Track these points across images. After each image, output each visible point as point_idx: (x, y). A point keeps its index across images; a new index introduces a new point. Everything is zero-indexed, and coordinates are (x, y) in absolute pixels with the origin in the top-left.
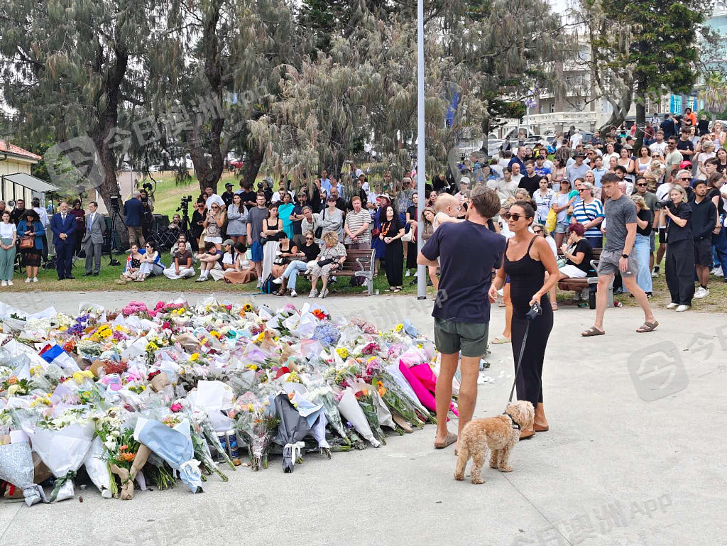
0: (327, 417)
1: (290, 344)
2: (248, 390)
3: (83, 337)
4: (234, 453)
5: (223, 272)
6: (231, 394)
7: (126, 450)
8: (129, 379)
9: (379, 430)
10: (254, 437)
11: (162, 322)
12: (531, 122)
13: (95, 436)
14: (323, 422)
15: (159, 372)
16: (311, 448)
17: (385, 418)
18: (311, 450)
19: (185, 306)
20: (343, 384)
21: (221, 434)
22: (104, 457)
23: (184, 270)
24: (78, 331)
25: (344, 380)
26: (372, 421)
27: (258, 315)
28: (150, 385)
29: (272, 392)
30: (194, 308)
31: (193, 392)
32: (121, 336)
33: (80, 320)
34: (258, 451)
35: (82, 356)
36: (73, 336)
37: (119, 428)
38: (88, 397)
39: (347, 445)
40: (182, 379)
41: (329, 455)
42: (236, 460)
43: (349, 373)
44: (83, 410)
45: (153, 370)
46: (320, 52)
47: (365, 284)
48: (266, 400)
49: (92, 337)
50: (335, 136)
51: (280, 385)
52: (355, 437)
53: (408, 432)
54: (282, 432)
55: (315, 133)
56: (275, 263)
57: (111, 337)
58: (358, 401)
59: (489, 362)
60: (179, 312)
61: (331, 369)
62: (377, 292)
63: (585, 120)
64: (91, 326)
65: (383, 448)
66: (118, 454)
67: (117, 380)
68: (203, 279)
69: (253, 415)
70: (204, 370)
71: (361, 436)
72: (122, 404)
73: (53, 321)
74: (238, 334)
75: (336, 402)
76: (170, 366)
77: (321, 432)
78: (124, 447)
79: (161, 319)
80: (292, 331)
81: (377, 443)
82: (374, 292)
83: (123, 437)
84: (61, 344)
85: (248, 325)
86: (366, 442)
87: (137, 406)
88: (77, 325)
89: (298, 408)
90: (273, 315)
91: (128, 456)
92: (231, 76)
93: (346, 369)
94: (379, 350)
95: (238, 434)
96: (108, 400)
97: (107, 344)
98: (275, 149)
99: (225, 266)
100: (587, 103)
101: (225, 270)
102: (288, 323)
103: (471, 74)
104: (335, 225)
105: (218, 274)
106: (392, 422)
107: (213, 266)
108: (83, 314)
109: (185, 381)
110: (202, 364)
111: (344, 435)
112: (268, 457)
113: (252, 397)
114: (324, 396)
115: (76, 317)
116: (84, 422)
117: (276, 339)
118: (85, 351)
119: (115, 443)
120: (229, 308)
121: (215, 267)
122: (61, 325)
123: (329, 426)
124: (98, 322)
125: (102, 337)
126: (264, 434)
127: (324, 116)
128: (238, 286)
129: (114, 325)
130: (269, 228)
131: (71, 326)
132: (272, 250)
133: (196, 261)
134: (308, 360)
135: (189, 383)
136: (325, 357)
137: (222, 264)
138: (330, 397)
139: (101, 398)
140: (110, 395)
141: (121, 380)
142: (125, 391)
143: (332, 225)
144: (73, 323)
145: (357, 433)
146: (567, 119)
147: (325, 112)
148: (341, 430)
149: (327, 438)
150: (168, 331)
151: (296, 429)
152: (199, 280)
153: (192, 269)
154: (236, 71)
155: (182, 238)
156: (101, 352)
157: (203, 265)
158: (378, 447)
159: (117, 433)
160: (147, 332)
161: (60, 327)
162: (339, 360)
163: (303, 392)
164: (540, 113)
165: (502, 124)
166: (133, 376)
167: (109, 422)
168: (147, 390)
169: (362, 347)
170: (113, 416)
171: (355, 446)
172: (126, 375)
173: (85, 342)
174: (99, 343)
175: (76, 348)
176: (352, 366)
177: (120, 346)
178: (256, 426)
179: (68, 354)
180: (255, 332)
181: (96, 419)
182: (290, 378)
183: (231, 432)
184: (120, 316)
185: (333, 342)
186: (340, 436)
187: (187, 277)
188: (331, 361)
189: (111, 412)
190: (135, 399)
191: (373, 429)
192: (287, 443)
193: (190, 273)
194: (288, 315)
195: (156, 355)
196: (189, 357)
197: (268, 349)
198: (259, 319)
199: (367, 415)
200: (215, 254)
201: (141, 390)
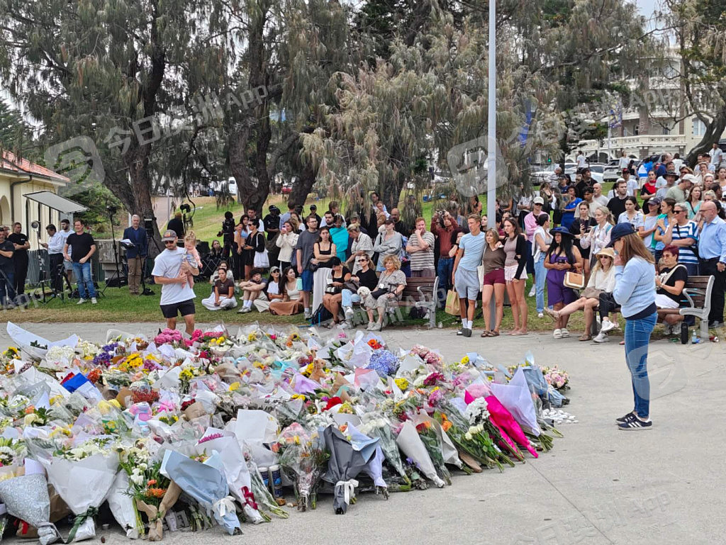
0: (384, 452)
1: (343, 374)
2: (295, 421)
3: (111, 367)
4: (278, 492)
5: (269, 303)
6: (275, 425)
7: (154, 486)
8: (160, 410)
9: (443, 468)
10: (301, 473)
11: (199, 352)
12: (613, 146)
13: (119, 469)
14: (379, 458)
15: (193, 401)
16: (366, 488)
17: (450, 455)
18: (366, 489)
19: (225, 335)
20: (402, 417)
21: (264, 469)
22: (130, 492)
23: (225, 300)
24: (105, 360)
25: (403, 413)
26: (435, 457)
27: (306, 345)
28: (184, 415)
29: (322, 424)
30: (235, 338)
31: (232, 422)
32: (153, 365)
33: (107, 348)
34: (305, 489)
35: (109, 387)
36: (99, 366)
37: (147, 460)
38: (113, 428)
39: (407, 484)
40: (219, 409)
41: (386, 495)
42: (280, 499)
43: (409, 404)
44: (107, 440)
45: (187, 399)
46: (379, 59)
47: (427, 317)
48: (315, 432)
49: (120, 366)
50: (396, 152)
51: (331, 416)
52: (416, 476)
53: (476, 471)
54: (333, 468)
55: (374, 149)
56: (326, 292)
57: (142, 366)
58: (419, 434)
59: (568, 398)
60: (219, 341)
61: (389, 400)
62: (441, 325)
63: (673, 143)
64: (120, 355)
65: (448, 489)
66: (146, 489)
67: (145, 410)
68: (245, 310)
69: (300, 449)
70: (245, 400)
71: (422, 475)
72: (152, 435)
73: (78, 350)
74: (284, 365)
75: (395, 435)
76: (207, 395)
77: (377, 469)
78: (153, 481)
79: (198, 348)
80: (344, 361)
81: (441, 482)
82: (437, 325)
83: (151, 471)
84: (85, 373)
85: (296, 355)
86: (429, 482)
87: (169, 438)
88: (104, 354)
89: (351, 442)
90: (323, 345)
91: (156, 491)
92: (280, 86)
93: (406, 400)
94: (443, 380)
95: (282, 470)
96: (135, 432)
97: (136, 374)
98: (330, 166)
99: (270, 296)
100: (677, 122)
101: (270, 300)
102: (340, 353)
103: (548, 84)
104: (393, 250)
105: (262, 305)
106: (459, 460)
107: (258, 296)
108: (111, 342)
109: (223, 411)
110: (243, 394)
111: (403, 473)
112: (317, 496)
113: (300, 429)
114: (382, 429)
115: (102, 346)
116: (108, 453)
117: (326, 371)
118: (112, 381)
119: (142, 477)
120: (273, 338)
121: (260, 297)
122: (86, 354)
123: (386, 463)
124: (127, 350)
125: (131, 367)
126: (312, 469)
127: (384, 130)
128: (285, 318)
129: (146, 354)
130: (322, 253)
131: (97, 355)
132: (323, 278)
133: (238, 291)
134: (363, 391)
135: (227, 413)
136: (383, 388)
137: (267, 294)
138: (387, 431)
139: (128, 429)
140: (137, 426)
141: (151, 410)
142: (155, 422)
143: (390, 250)
144: (99, 352)
145: (418, 471)
146: (652, 143)
147: (384, 125)
148: (400, 467)
149: (385, 476)
150: (206, 361)
151: (349, 465)
152: (241, 311)
153: (233, 299)
154: (285, 79)
155: (223, 265)
156: (130, 383)
157: (246, 294)
158: (442, 487)
159: (145, 465)
160: (181, 361)
161: (85, 356)
162: (397, 392)
163: (357, 423)
164: (623, 135)
165: (581, 146)
166: (164, 406)
167: (135, 453)
168: (180, 420)
169: (425, 377)
170: (141, 447)
171: (416, 486)
172: (156, 405)
173: (112, 372)
174: (128, 373)
175: (101, 377)
176: (412, 397)
177: (151, 376)
178: (304, 460)
179: (93, 384)
180: (303, 362)
181: (120, 450)
182: (342, 409)
183: (274, 468)
184: (152, 345)
185: (391, 373)
186: (399, 474)
187: (228, 308)
188: (388, 392)
189: (139, 443)
190: (167, 430)
191: (437, 467)
192: (339, 480)
193: (232, 304)
194: (340, 344)
195: (192, 385)
196: (228, 387)
197: (318, 381)
198: (309, 349)
199: (429, 450)
200: (259, 283)
201: (173, 421)
